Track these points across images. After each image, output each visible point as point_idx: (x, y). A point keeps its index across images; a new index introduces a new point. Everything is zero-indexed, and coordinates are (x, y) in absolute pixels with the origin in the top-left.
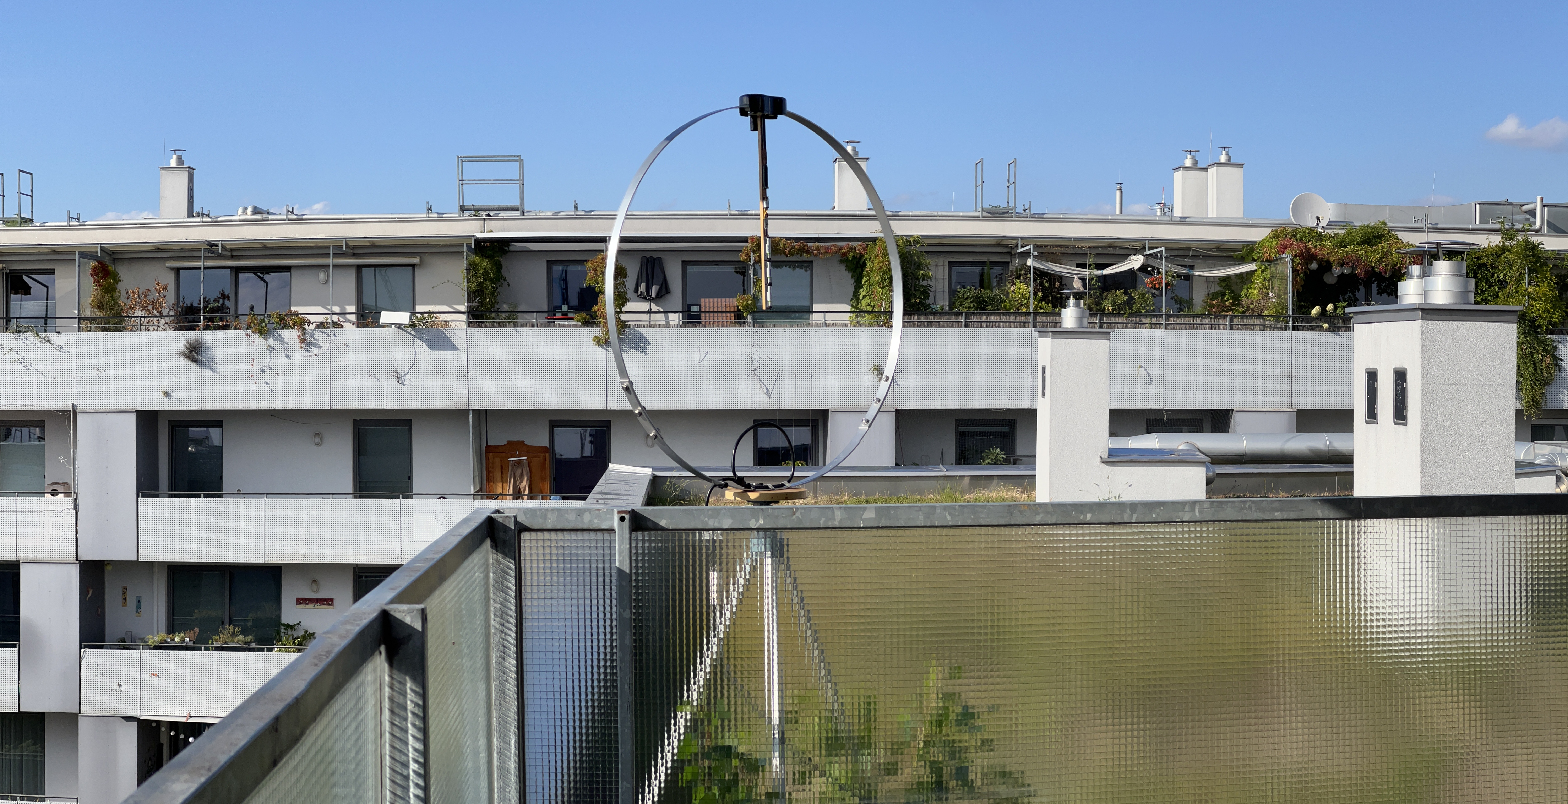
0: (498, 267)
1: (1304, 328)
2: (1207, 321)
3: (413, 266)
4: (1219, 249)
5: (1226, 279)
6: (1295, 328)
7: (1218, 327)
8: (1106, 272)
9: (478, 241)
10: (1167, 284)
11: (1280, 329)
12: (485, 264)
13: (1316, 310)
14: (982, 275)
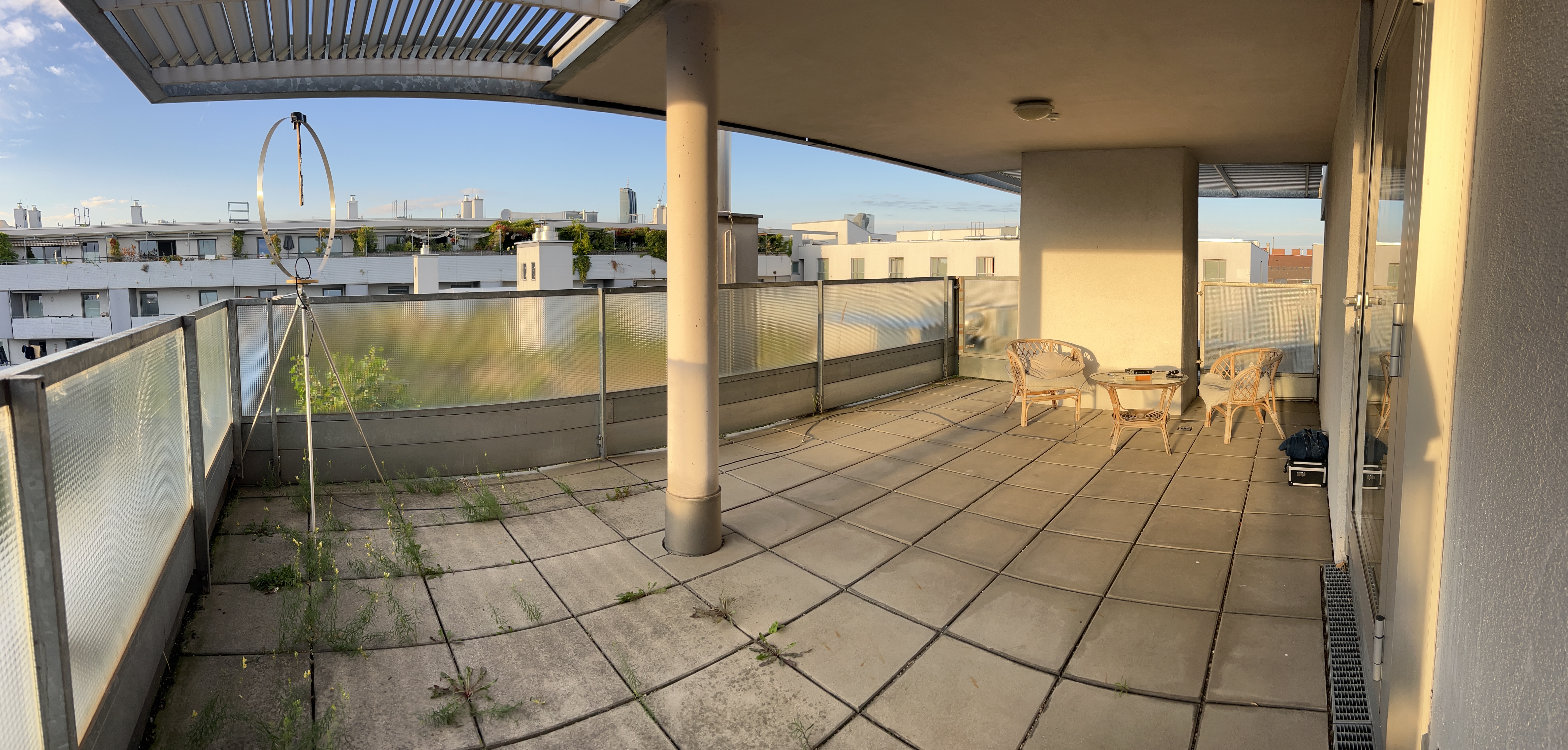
0: (242, 239)
1: (505, 254)
2: (475, 253)
3: (215, 240)
4: (475, 229)
5: (480, 239)
6: (502, 255)
7: (478, 255)
8: (438, 237)
9: (236, 232)
10: (457, 241)
11: (497, 255)
12: (238, 239)
13: (508, 248)
14: (397, 239)
